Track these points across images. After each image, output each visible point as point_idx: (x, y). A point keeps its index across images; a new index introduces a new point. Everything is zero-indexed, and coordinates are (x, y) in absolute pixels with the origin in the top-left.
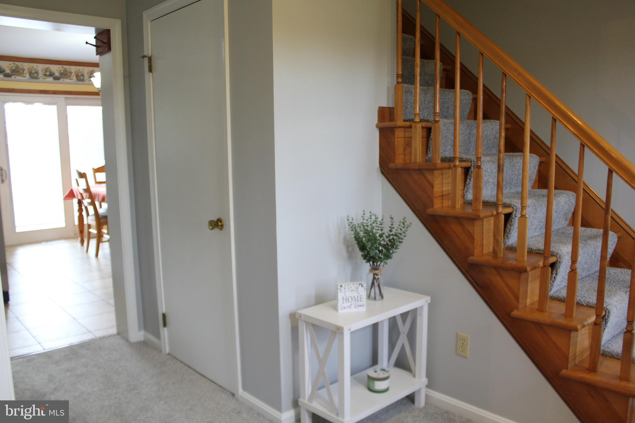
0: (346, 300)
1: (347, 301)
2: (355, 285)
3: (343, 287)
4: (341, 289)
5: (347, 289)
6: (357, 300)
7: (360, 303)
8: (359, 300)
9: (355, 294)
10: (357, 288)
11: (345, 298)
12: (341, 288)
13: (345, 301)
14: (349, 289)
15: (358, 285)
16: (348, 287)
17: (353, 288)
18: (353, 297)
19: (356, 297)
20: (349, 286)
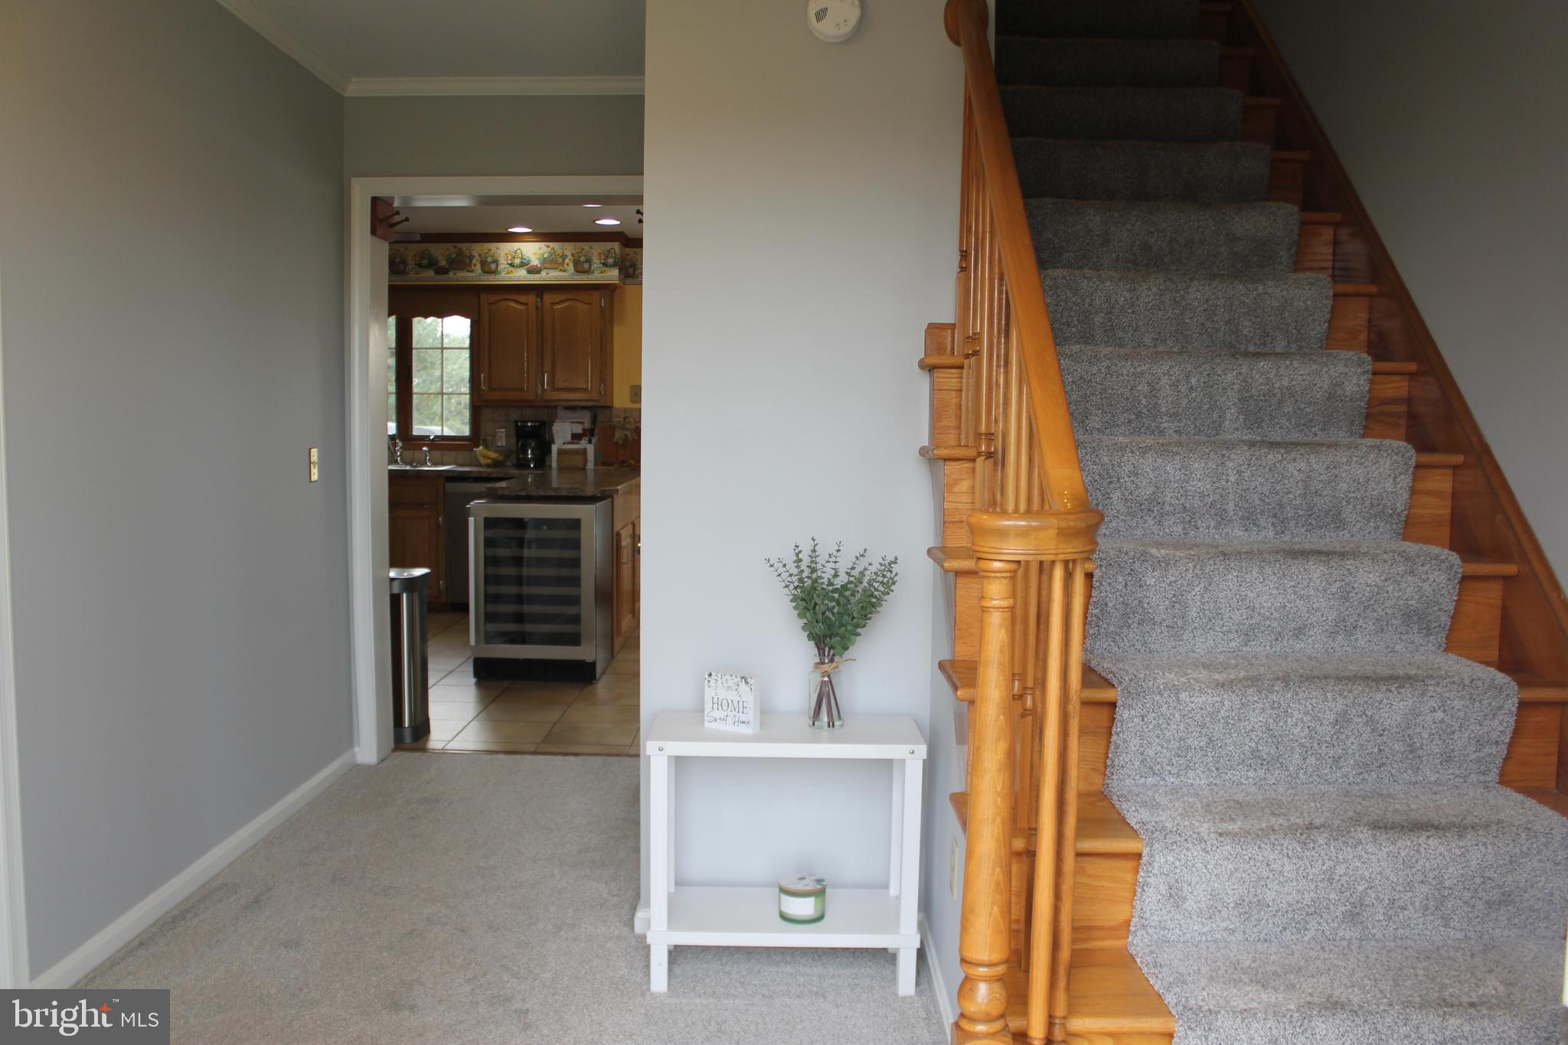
0: (718, 704)
1: (720, 707)
2: (734, 677)
3: (713, 677)
4: (709, 681)
5: (720, 682)
6: (737, 710)
7: (743, 718)
8: (741, 711)
9: (732, 696)
10: (738, 685)
11: (716, 701)
12: (709, 679)
13: (715, 706)
14: (724, 684)
15: (739, 680)
16: (721, 678)
17: (730, 683)
18: (730, 703)
19: (735, 703)
20: (724, 678)
